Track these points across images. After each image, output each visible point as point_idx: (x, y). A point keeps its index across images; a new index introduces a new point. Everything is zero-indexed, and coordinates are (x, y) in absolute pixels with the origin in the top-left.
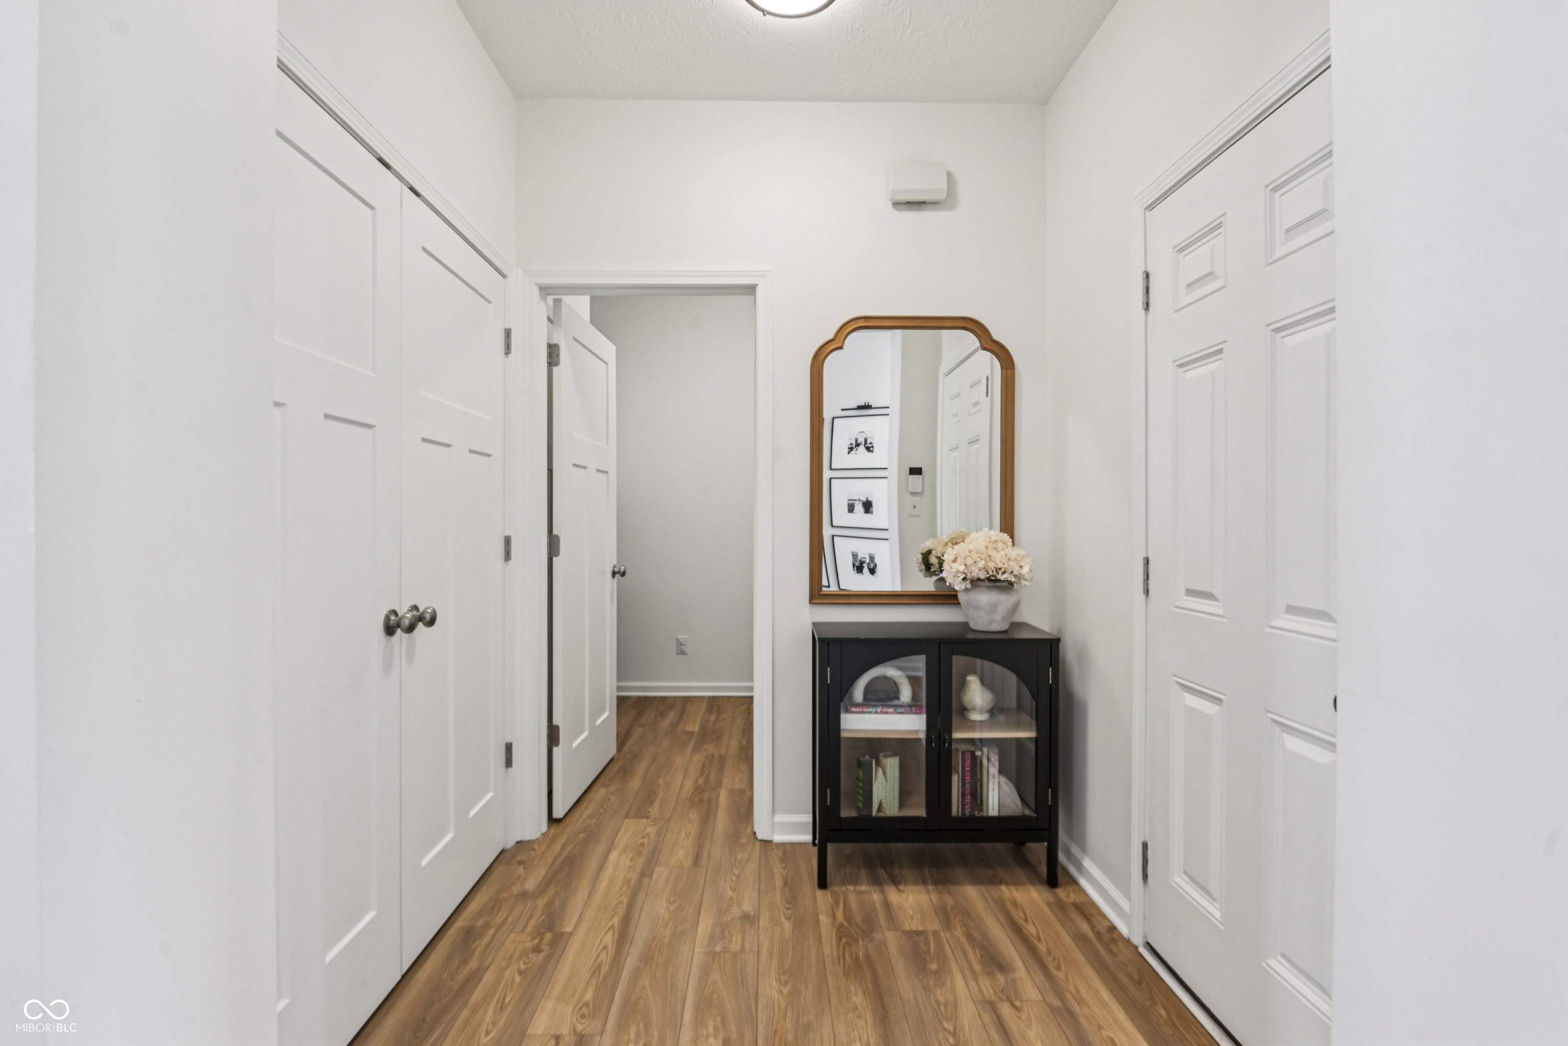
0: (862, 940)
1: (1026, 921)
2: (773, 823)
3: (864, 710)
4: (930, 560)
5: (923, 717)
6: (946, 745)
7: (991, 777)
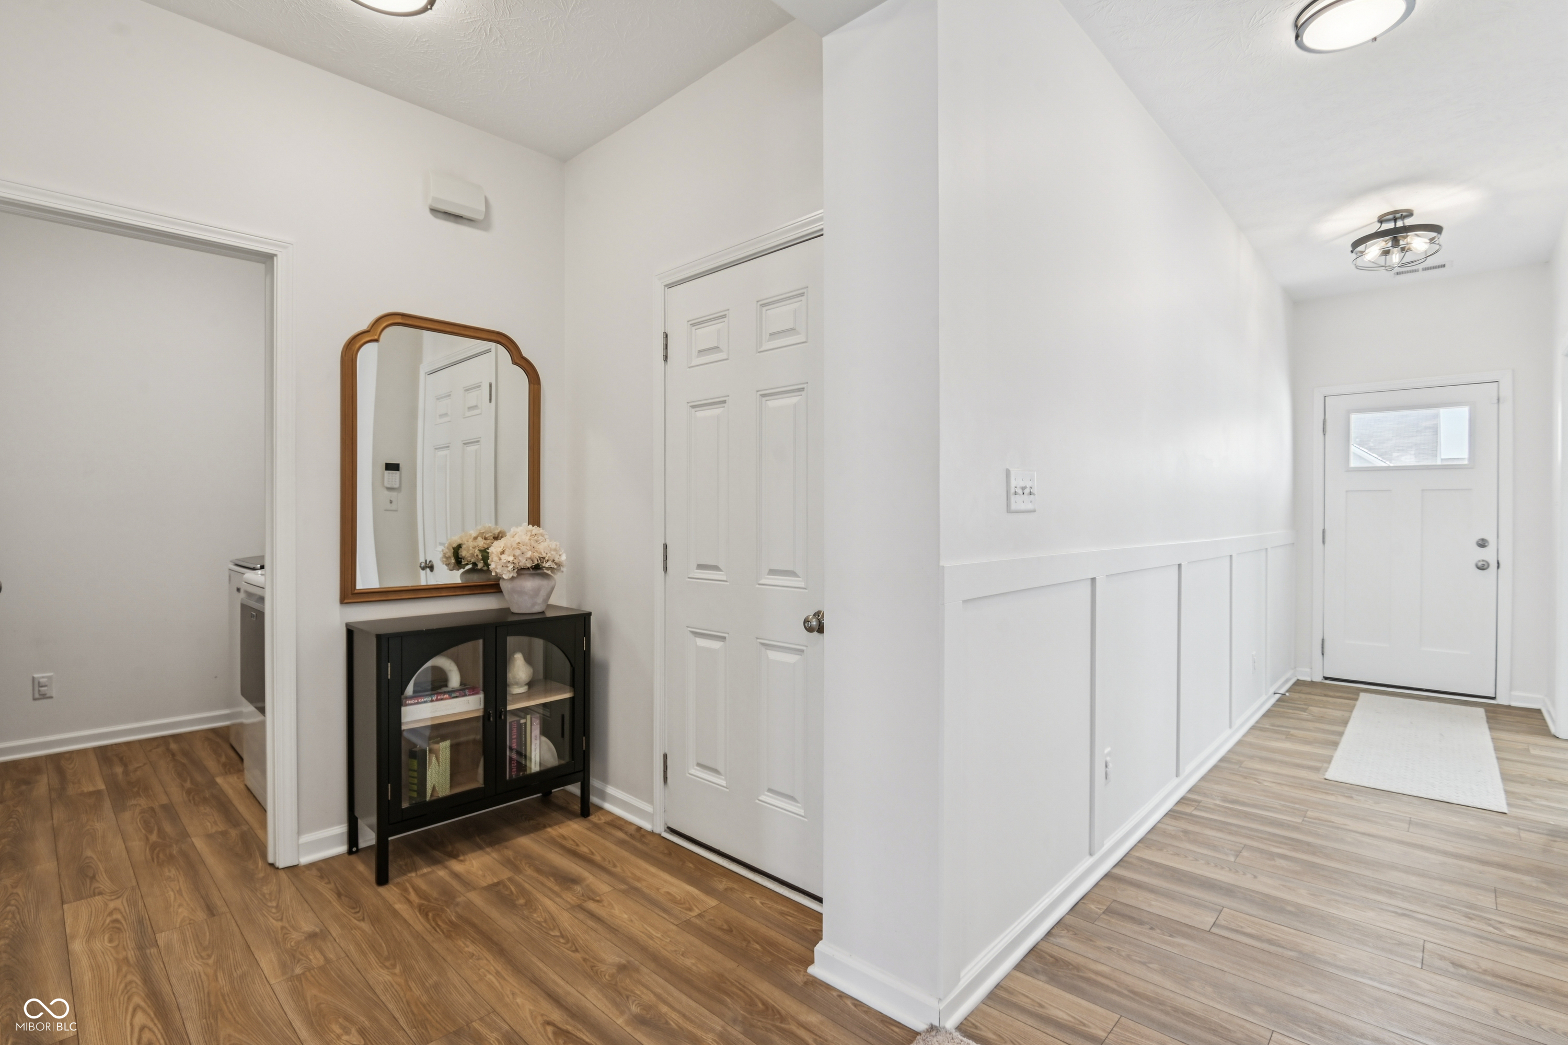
0: (448, 908)
1: (577, 845)
2: (298, 845)
3: (420, 700)
4: (460, 554)
5: (481, 696)
6: (503, 717)
7: (533, 740)
